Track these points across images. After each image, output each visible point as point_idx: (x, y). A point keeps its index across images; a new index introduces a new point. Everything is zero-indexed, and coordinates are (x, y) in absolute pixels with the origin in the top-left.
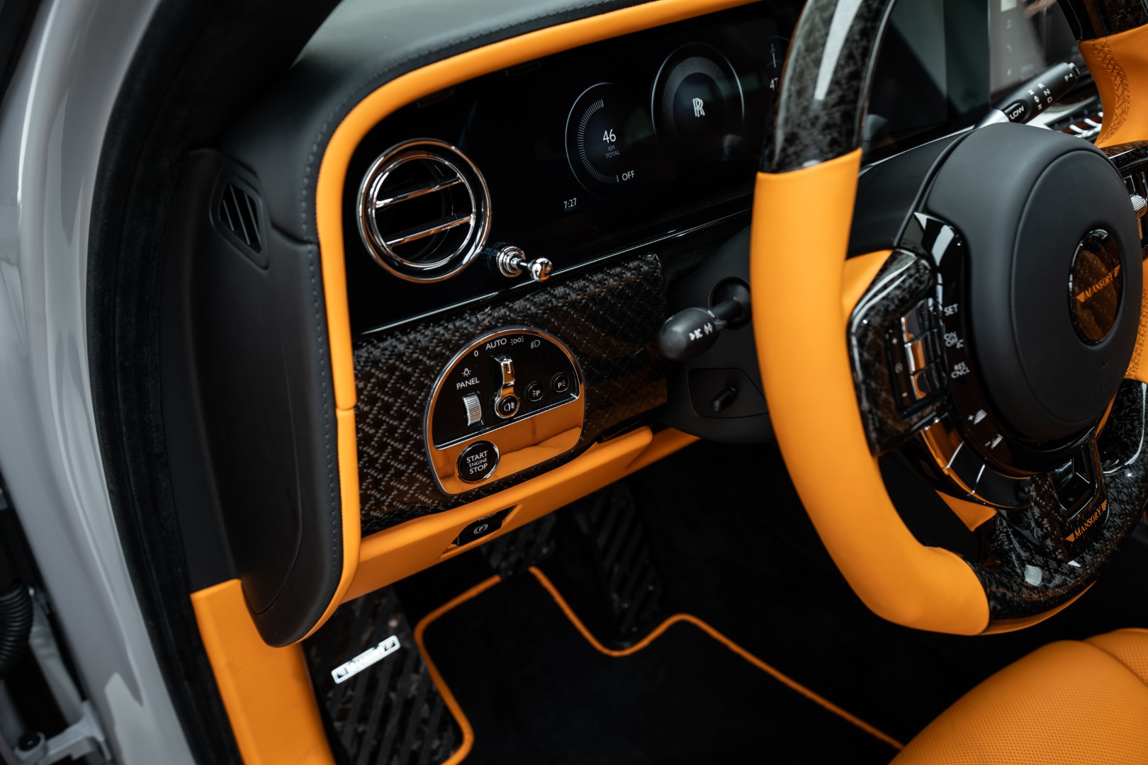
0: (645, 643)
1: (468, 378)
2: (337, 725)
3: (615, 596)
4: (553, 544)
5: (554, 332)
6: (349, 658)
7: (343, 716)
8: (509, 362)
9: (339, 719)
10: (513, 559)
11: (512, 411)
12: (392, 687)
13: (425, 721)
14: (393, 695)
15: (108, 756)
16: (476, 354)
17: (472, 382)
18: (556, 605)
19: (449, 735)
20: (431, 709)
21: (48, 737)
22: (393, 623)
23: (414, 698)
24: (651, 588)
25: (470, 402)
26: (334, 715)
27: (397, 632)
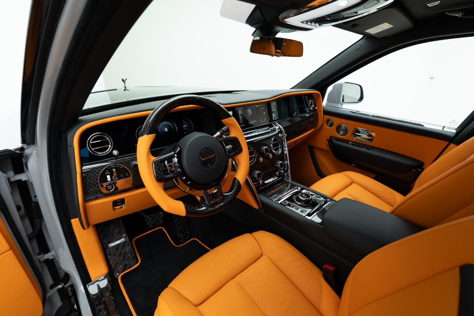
0: (185, 244)
1: (108, 172)
2: (109, 257)
3: (178, 234)
4: (163, 220)
5: (125, 165)
6: (113, 242)
7: (110, 254)
8: (115, 170)
9: (109, 255)
10: (153, 223)
11: (116, 179)
12: (122, 249)
13: (129, 257)
14: (122, 251)
15: (57, 259)
16: (109, 168)
17: (109, 173)
18: (167, 236)
19: (134, 261)
20: (131, 255)
21: (44, 254)
22: (124, 235)
23: (127, 252)
24: (188, 232)
25: (108, 177)
26: (108, 254)
27: (125, 237)
